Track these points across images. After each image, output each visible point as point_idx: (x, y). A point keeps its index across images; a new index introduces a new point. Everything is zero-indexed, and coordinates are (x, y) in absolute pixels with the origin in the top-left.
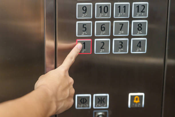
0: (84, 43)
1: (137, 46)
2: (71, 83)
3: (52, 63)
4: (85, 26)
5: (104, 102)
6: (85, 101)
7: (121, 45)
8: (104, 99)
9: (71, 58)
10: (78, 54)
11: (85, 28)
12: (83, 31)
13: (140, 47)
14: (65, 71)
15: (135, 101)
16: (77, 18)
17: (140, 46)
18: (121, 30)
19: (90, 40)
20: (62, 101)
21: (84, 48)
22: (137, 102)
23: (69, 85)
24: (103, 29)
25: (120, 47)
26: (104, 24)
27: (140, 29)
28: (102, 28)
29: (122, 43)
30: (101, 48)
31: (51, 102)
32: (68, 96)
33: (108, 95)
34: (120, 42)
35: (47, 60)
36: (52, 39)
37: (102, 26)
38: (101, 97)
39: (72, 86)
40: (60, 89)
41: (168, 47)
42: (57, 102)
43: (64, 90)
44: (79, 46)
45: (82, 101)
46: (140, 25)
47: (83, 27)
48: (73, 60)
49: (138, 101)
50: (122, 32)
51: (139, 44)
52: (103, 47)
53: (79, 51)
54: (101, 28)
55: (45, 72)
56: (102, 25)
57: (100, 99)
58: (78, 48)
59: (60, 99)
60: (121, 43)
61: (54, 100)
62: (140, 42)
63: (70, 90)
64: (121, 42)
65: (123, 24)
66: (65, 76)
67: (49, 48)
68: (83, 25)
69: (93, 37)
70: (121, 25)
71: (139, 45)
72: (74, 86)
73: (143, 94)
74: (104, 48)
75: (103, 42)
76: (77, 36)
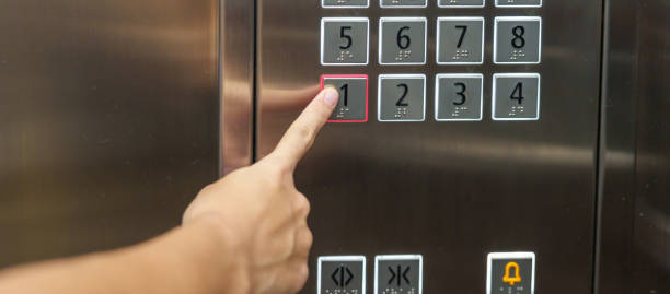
0: (345, 87)
1: (512, 98)
2: (300, 212)
3: (242, 153)
4: (346, 32)
5: (407, 281)
6: (346, 276)
7: (461, 94)
8: (408, 269)
9: (304, 133)
10: (325, 121)
11: (349, 37)
12: (342, 48)
13: (520, 102)
14: (284, 172)
15: (506, 278)
16: (323, 7)
17: (520, 99)
18: (459, 46)
19: (364, 77)
20: (269, 267)
21: (346, 104)
22: (512, 280)
23: (294, 218)
24: (404, 42)
25: (459, 99)
26: (406, 27)
27: (518, 43)
28: (402, 38)
29: (464, 87)
30: (399, 104)
31: (232, 269)
32: (288, 252)
33: (420, 257)
34: (457, 84)
35: (227, 142)
36: (242, 77)
37: (402, 34)
38: (399, 264)
39: (302, 222)
40: (265, 229)
41: (608, 103)
42: (253, 270)
43: (279, 231)
44: (329, 94)
45: (338, 277)
46: (519, 32)
47: (342, 35)
48: (309, 138)
49: (517, 279)
50: (464, 52)
51: (518, 93)
52: (404, 102)
53: (329, 112)
54: (399, 38)
55: (221, 174)
56: (401, 30)
57: (395, 270)
58: (327, 102)
59: (263, 261)
60: (460, 89)
61: (242, 261)
62: (520, 85)
63: (296, 234)
64: (461, 84)
65: (465, 28)
66: (282, 188)
67: (234, 102)
68: (343, 29)
69: (374, 69)
70: (461, 30)
71: (517, 95)
72: (312, 222)
73: (531, 255)
74: (406, 105)
75: (404, 86)
76: (322, 63)
